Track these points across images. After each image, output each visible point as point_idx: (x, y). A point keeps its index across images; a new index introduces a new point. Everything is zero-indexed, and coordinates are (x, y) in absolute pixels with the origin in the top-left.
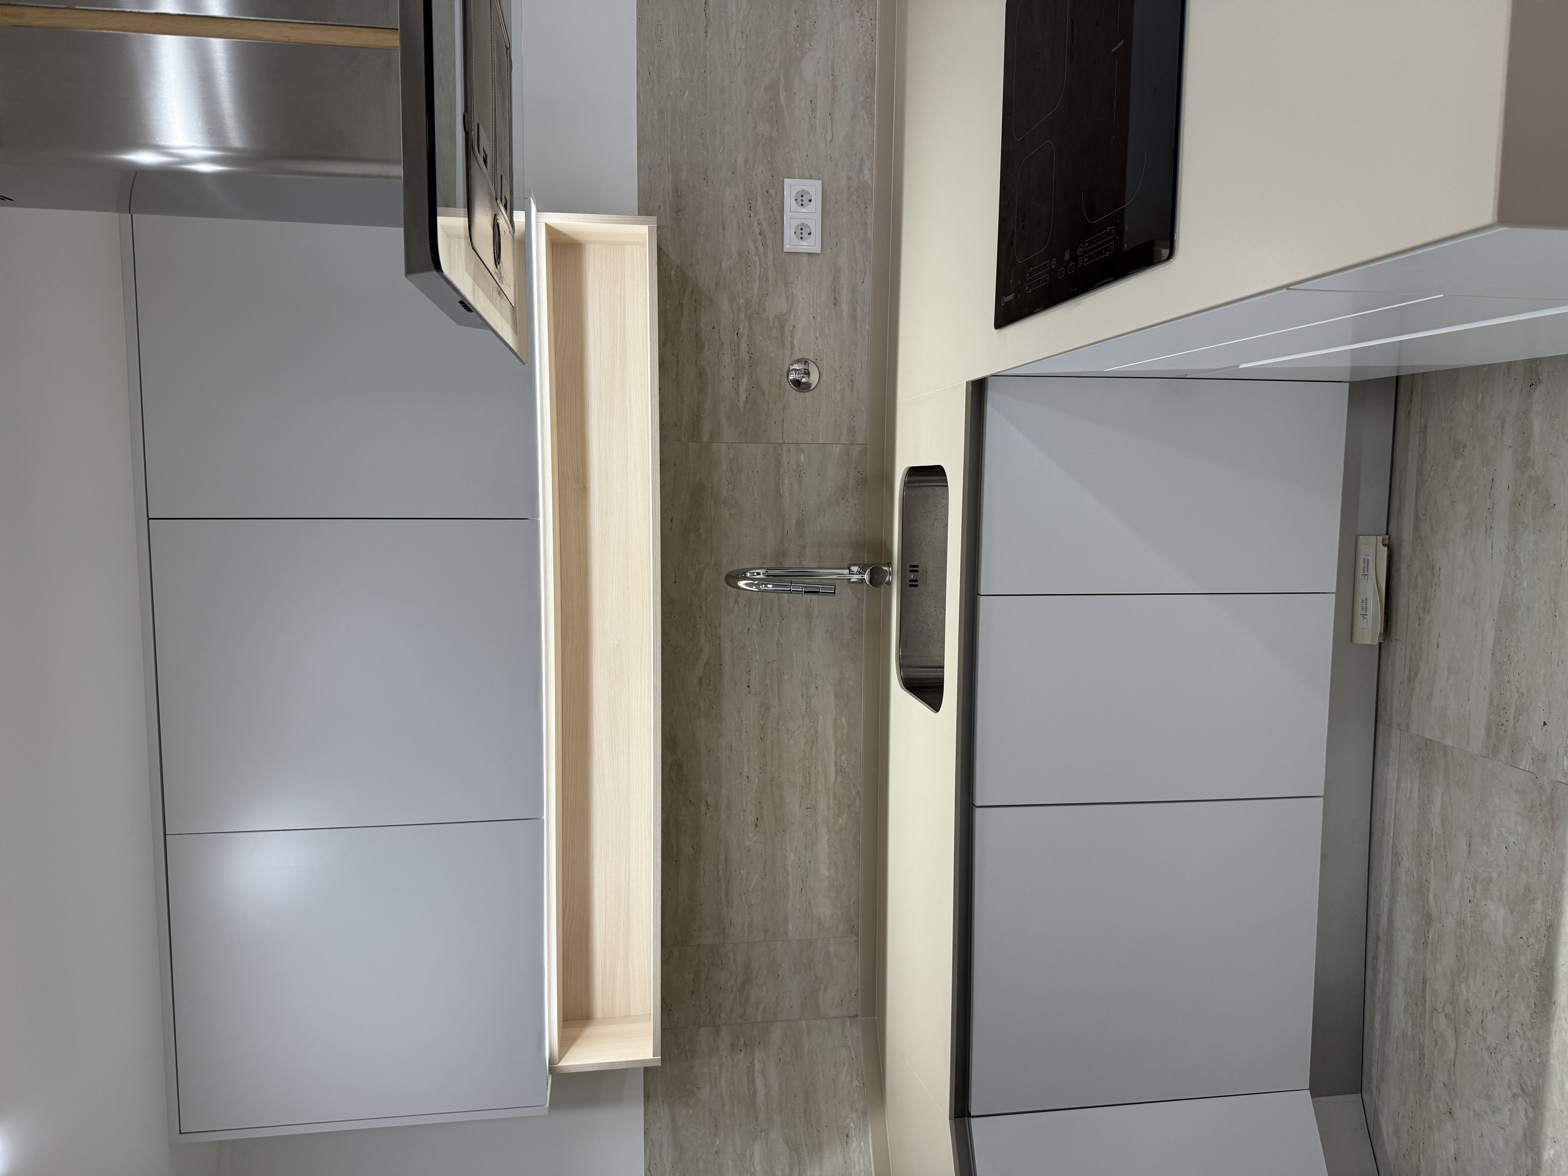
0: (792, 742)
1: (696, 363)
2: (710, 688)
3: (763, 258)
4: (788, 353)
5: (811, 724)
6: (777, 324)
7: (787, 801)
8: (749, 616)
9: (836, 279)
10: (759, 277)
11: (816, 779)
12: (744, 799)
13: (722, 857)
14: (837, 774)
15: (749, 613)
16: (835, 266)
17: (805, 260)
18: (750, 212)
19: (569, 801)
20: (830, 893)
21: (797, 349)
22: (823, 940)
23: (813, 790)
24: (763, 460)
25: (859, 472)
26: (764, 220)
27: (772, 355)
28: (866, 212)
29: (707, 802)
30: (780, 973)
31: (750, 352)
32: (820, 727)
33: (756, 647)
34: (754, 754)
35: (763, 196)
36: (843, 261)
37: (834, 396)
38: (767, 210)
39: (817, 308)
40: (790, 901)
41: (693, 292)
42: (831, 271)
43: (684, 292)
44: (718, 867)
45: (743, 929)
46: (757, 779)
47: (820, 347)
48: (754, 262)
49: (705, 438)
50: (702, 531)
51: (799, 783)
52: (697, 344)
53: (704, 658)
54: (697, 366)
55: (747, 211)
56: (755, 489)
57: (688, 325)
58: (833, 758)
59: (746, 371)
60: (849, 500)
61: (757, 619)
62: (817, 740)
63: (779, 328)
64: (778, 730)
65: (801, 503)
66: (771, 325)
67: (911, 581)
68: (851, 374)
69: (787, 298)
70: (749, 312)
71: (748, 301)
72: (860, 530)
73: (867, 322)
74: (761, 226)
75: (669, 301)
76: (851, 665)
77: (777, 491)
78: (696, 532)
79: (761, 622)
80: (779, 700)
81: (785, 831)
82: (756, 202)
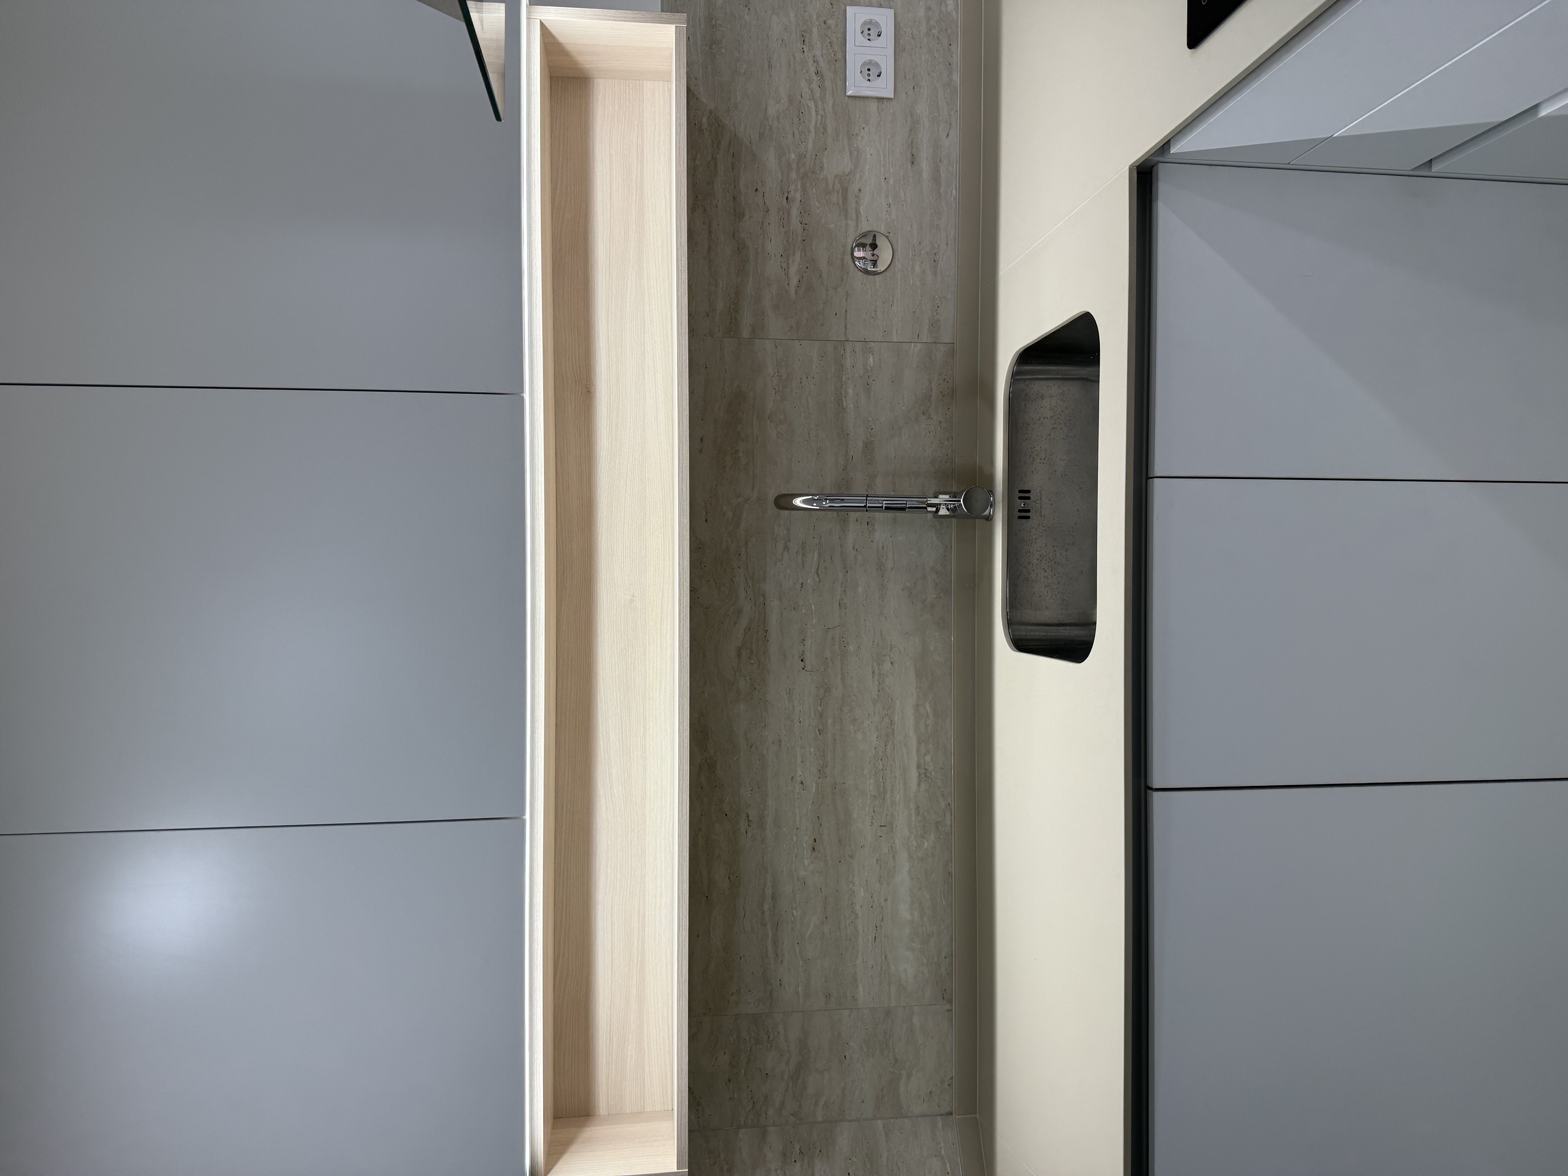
0: (860, 736)
1: (734, 235)
2: (752, 662)
3: (820, 103)
4: (852, 223)
5: (886, 712)
6: (838, 186)
7: (855, 816)
8: (803, 566)
9: (913, 130)
10: (815, 127)
11: (892, 786)
12: (797, 813)
13: (769, 892)
14: (920, 781)
15: (803, 563)
16: (912, 116)
17: (874, 106)
18: (804, 46)
19: (565, 811)
20: (913, 944)
21: (863, 219)
22: (904, 1008)
23: (889, 800)
24: (820, 362)
25: (945, 379)
26: (821, 56)
27: (832, 226)
28: (950, 50)
29: (748, 816)
30: (847, 1054)
31: (803, 222)
32: (896, 717)
33: (812, 608)
34: (810, 752)
35: (820, 27)
36: (922, 109)
37: (911, 282)
38: (825, 45)
39: (889, 166)
40: (860, 954)
41: (730, 143)
42: (906, 121)
43: (719, 143)
44: (763, 906)
45: (797, 993)
46: (814, 785)
47: (893, 216)
48: (809, 108)
49: (745, 333)
50: (741, 454)
51: (870, 791)
52: (735, 211)
53: (744, 621)
54: (735, 239)
55: (799, 45)
56: (809, 400)
57: (723, 186)
58: (915, 758)
59: (798, 247)
60: (932, 416)
61: (813, 571)
62: (893, 734)
63: (841, 191)
64: (841, 719)
65: (870, 419)
66: (830, 187)
67: (1020, 511)
68: (934, 252)
69: (851, 154)
70: (802, 170)
71: (801, 157)
72: (947, 455)
73: (954, 186)
74: (818, 64)
75: (699, 155)
76: (937, 634)
77: (839, 402)
78: (734, 455)
79: (818, 574)
80: (843, 679)
81: (851, 857)
82: (811, 36)
